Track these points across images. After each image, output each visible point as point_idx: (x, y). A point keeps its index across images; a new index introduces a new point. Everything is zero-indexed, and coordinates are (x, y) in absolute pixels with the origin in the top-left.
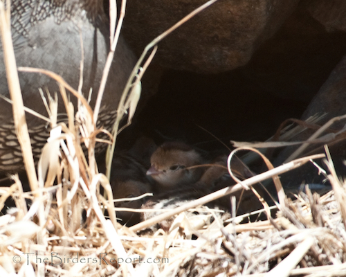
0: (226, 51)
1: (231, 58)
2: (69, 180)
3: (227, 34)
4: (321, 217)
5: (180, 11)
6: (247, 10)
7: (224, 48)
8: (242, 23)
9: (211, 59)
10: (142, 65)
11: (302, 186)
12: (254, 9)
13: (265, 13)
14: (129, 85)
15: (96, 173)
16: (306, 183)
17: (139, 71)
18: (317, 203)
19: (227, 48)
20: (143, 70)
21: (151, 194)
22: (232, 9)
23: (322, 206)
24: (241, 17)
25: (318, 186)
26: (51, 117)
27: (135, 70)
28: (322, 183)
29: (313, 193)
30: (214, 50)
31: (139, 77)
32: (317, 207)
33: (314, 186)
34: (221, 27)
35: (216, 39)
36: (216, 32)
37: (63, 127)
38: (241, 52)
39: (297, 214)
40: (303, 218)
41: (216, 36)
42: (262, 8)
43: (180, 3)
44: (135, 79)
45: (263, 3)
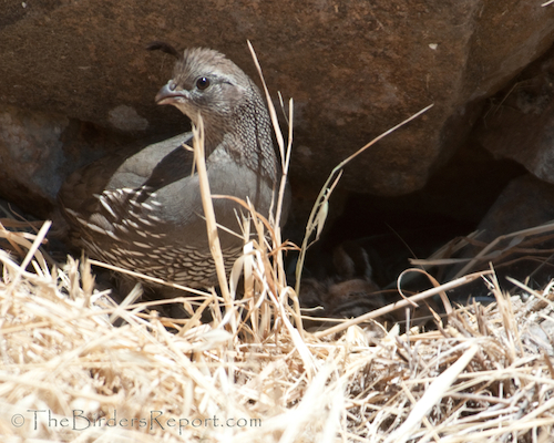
0: (404, 176)
1: (407, 182)
3: (405, 161)
4: (486, 326)
6: (423, 139)
7: (403, 173)
8: (419, 151)
9: (391, 183)
10: (329, 187)
11: (469, 298)
12: (429, 138)
13: (438, 142)
14: (317, 204)
15: (284, 286)
16: (473, 296)
17: (326, 192)
18: (483, 314)
19: (405, 173)
20: (330, 191)
23: (487, 317)
24: (417, 145)
26: (244, 234)
27: (323, 191)
28: (487, 296)
31: (326, 197)
32: (483, 317)
34: (400, 155)
35: (395, 165)
36: (395, 159)
37: (254, 243)
38: (418, 177)
39: (465, 324)
40: (470, 328)
41: (395, 163)
42: (436, 138)
43: (362, 132)
44: (323, 199)
45: (437, 133)
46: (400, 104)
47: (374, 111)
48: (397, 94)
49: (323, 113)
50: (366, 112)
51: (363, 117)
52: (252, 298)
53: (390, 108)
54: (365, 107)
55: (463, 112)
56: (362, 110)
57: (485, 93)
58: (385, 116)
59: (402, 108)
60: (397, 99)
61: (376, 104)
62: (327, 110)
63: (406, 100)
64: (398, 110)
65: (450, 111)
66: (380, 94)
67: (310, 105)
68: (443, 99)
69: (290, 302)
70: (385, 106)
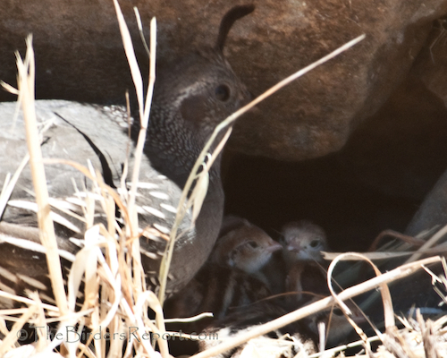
0: (315, 132)
1: (321, 140)
2: (108, 300)
3: (316, 110)
4: (436, 352)
5: (255, 79)
6: (342, 78)
7: (312, 127)
8: (336, 95)
9: (295, 141)
11: (412, 310)
12: (352, 77)
13: (365, 83)
14: (192, 176)
15: (143, 290)
16: (417, 307)
17: (206, 160)
18: (431, 333)
19: (316, 127)
20: (212, 158)
21: (210, 315)
22: (322, 77)
23: (437, 337)
24: (335, 87)
25: (433, 311)
26: (86, 215)
27: (200, 160)
28: (438, 307)
29: (425, 319)
30: (298, 129)
31: (207, 167)
32: (431, 338)
33: (427, 310)
34: (309, 101)
35: (301, 115)
36: (301, 107)
37: (101, 228)
38: (335, 133)
39: (405, 348)
40: (412, 352)
41: (302, 112)
42: (361, 76)
43: (255, 68)
44: (201, 169)
45: (363, 70)
46: (310, 27)
47: (272, 37)
48: (306, 12)
49: (198, 39)
50: (261, 39)
51: (256, 45)
52: (97, 308)
53: (296, 33)
54: (259, 31)
55: (400, 39)
56: (254, 36)
57: (432, 12)
58: (288, 44)
59: (313, 33)
60: (306, 20)
61: (275, 28)
62: (204, 35)
63: (319, 21)
64: (307, 35)
65: (383, 37)
66: (281, 12)
67: (179, 26)
68: (373, 20)
69: (152, 314)
70: (289, 30)
